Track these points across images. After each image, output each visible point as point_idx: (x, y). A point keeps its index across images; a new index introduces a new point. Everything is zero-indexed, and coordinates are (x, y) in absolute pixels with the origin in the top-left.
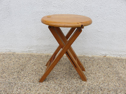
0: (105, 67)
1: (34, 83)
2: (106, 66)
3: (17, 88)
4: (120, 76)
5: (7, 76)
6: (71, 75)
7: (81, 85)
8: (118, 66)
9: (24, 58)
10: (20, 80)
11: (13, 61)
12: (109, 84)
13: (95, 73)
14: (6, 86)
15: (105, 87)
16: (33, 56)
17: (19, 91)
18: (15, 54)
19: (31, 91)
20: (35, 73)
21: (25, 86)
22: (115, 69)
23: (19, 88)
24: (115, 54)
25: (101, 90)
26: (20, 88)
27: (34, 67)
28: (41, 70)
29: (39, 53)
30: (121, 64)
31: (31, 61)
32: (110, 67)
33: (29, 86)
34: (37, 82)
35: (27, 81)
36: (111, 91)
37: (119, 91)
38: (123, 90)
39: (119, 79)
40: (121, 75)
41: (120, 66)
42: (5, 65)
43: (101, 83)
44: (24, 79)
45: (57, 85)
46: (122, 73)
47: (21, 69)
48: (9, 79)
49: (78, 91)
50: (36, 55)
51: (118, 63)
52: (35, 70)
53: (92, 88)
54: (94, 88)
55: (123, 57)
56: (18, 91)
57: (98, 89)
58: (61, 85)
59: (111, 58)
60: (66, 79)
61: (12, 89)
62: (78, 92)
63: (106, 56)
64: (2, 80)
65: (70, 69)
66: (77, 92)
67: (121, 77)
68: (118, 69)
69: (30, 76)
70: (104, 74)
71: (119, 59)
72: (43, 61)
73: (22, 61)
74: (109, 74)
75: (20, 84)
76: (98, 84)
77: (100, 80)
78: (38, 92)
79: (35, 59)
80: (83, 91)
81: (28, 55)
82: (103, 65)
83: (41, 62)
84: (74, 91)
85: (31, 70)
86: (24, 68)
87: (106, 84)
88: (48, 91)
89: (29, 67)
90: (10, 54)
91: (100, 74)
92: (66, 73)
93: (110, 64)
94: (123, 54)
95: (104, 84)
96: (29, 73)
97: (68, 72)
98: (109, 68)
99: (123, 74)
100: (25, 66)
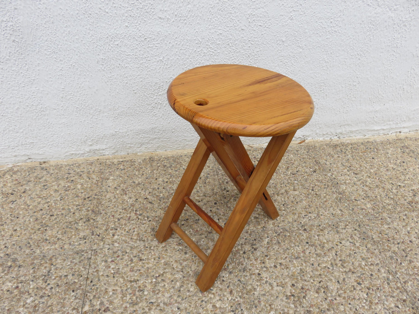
0: (306, 172)
1: (144, 241)
2: (307, 170)
3: (106, 261)
4: (341, 190)
5: (60, 236)
6: (229, 205)
7: (259, 227)
8: (335, 166)
9: (85, 176)
10: (102, 240)
11: (56, 191)
12: (321, 213)
13: (286, 191)
14: (71, 262)
15: (311, 223)
16: (109, 166)
17: (112, 267)
18: (47, 165)
19: (144, 262)
20: (136, 214)
21: (123, 252)
22: (329, 174)
23: (110, 260)
24: (327, 134)
25: (305, 230)
26: (112, 261)
27: (126, 198)
28: (149, 205)
29: (123, 153)
30: (343, 159)
31: (110, 183)
32: (318, 171)
33: (135, 252)
34: (150, 239)
35: (123, 238)
36: (325, 228)
37: (342, 225)
38: (349, 223)
39: (342, 197)
40: (344, 188)
41: (339, 165)
42: (36, 207)
43: (303, 215)
44: (114, 235)
45: (203, 236)
46: (345, 182)
47: (93, 211)
48: (70, 244)
49: (255, 242)
50: (115, 161)
51: (336, 156)
52: (133, 205)
53: (285, 230)
54: (288, 229)
55: (347, 138)
56: (110, 267)
57: (299, 229)
58: (211, 234)
59: (317, 145)
60: (221, 218)
61: (93, 266)
62: (255, 245)
63: (304, 141)
64: (53, 247)
65: (222, 190)
66: (252, 245)
67: (344, 192)
68: (335, 173)
69: (125, 224)
70: (305, 191)
71: (336, 146)
72: (144, 177)
73: (82, 185)
74: (316, 189)
75: (107, 251)
76: (296, 217)
77: (299, 207)
78: (163, 261)
79: (117, 173)
80: (267, 240)
81: (91, 164)
82: (300, 168)
83: (140, 180)
84: (245, 244)
85: (120, 207)
86: (97, 207)
87: (313, 216)
88: (186, 253)
89: (110, 201)
90: (32, 169)
91: (297, 193)
92: (215, 203)
93: (317, 163)
94: (345, 131)
95: (310, 215)
96: (117, 216)
97: (221, 200)
98: (315, 174)
99: (349, 184)
100: (98, 199)
